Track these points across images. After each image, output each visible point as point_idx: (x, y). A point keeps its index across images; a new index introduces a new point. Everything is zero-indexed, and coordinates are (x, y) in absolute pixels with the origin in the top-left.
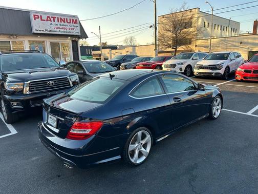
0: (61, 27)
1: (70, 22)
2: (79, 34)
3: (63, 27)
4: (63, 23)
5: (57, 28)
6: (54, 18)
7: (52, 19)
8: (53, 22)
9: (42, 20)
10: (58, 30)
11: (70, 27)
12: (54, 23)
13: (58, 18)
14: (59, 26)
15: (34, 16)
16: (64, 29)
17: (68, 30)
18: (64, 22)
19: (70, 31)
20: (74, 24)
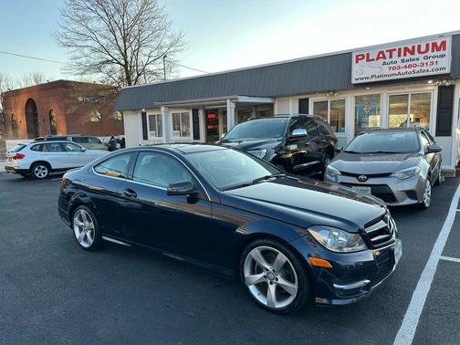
0: (403, 65)
1: (427, 51)
2: (447, 71)
3: (408, 64)
4: (409, 56)
5: (394, 68)
6: (391, 52)
7: (387, 55)
8: (388, 60)
9: (368, 60)
10: (396, 71)
11: (425, 61)
12: (391, 60)
13: (400, 49)
14: (399, 63)
15: (357, 56)
16: (410, 66)
17: (418, 69)
18: (412, 53)
19: (425, 68)
20: (436, 53)
